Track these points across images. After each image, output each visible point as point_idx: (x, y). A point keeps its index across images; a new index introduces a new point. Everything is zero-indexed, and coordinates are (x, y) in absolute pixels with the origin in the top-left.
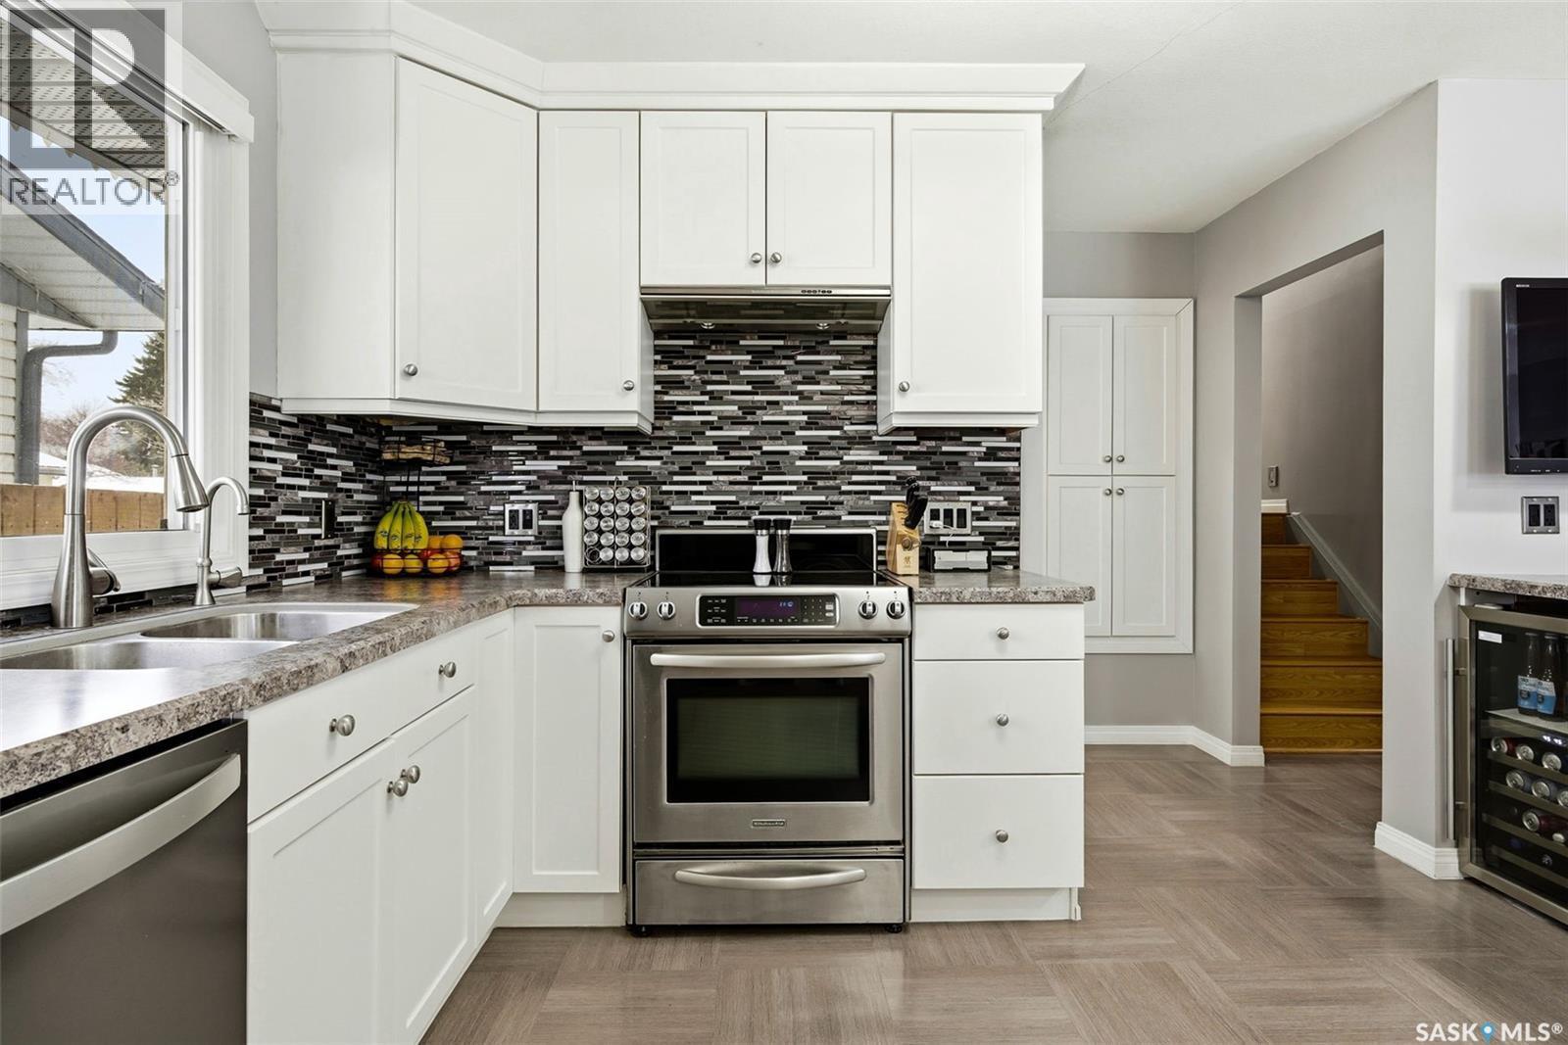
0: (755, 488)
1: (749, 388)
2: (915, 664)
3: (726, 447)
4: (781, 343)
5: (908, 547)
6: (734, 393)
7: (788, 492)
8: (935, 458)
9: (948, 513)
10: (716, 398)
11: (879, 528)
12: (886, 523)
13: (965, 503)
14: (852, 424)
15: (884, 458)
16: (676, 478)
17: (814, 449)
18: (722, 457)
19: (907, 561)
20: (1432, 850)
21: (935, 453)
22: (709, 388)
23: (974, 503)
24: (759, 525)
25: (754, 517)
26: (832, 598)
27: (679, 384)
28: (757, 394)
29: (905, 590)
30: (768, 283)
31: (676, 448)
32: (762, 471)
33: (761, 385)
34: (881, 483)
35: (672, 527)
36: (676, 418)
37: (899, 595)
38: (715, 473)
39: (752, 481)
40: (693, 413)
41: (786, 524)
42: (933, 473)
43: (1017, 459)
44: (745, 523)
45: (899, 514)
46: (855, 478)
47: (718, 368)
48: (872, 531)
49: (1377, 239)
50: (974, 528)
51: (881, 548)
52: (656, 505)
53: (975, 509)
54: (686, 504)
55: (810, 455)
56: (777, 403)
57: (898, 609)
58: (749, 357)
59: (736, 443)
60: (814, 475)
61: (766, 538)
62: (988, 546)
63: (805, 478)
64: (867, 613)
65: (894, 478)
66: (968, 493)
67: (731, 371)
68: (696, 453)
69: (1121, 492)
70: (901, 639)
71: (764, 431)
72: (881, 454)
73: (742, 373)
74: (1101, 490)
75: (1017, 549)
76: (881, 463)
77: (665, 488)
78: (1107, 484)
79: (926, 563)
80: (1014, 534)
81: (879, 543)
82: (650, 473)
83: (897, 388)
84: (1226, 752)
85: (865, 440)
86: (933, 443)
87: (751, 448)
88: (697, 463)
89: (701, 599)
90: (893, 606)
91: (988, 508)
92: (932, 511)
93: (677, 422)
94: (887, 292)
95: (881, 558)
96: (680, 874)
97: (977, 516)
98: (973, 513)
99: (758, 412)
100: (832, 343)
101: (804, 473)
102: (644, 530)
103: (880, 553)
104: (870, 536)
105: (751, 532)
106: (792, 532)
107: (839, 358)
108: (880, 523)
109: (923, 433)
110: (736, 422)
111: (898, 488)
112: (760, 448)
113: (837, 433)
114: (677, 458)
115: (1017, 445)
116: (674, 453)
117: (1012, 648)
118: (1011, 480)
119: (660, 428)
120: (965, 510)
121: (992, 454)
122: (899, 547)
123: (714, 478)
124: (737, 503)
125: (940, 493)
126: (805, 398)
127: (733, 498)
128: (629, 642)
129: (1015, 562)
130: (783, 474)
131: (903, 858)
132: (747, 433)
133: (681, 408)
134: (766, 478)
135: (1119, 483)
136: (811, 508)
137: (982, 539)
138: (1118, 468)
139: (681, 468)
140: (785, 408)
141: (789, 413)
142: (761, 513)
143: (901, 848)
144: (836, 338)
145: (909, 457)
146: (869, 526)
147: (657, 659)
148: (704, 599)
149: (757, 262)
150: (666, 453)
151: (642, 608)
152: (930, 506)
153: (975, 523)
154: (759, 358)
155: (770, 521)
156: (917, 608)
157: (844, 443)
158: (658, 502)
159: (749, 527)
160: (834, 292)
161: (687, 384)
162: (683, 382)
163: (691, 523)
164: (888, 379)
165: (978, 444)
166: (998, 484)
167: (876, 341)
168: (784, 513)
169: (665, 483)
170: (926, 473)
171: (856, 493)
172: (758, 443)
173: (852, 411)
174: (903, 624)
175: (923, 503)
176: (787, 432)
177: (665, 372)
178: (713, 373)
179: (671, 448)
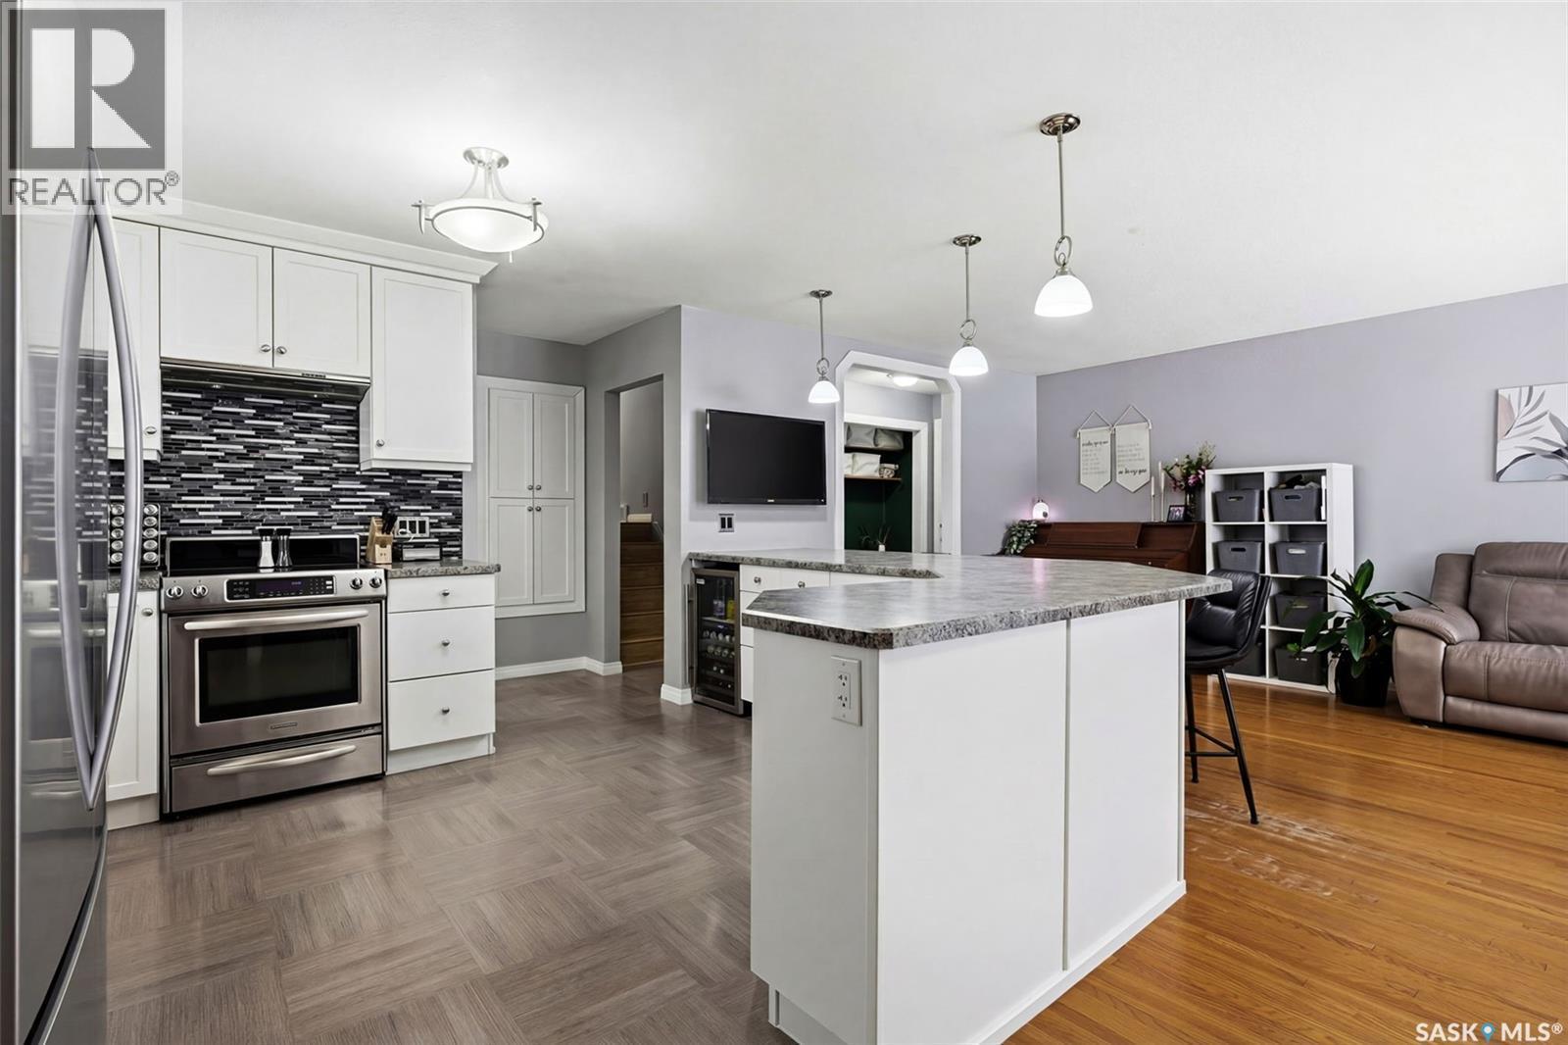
0: (259, 506)
1: (253, 433)
2: (389, 615)
3: (232, 476)
4: (281, 402)
5: (383, 545)
6: (238, 436)
7: (288, 508)
8: (403, 488)
9: (412, 523)
10: (221, 439)
11: (361, 534)
12: (367, 531)
13: (425, 517)
14: (339, 462)
15: (364, 487)
16: (184, 498)
17: (309, 479)
18: (229, 483)
19: (383, 554)
20: (680, 691)
21: (404, 484)
22: (216, 431)
23: (430, 517)
24: (263, 533)
25: (257, 528)
26: (331, 578)
27: (187, 427)
28: (259, 438)
29: (383, 571)
30: (275, 365)
31: (184, 475)
32: (264, 494)
33: (260, 432)
34: (363, 503)
35: (180, 536)
36: (184, 452)
37: (378, 574)
38: (222, 495)
39: (255, 501)
40: (203, 449)
41: (287, 532)
42: (402, 497)
43: (461, 490)
44: (250, 532)
45: (376, 524)
46: (342, 500)
47: (224, 416)
48: (356, 536)
49: (660, 378)
50: (431, 533)
51: (363, 548)
52: (165, 519)
53: (432, 521)
54: (194, 518)
55: (306, 483)
56: (278, 445)
57: (378, 581)
58: (254, 411)
59: (243, 473)
60: (309, 499)
61: (270, 543)
62: (441, 545)
63: (301, 499)
64: (356, 585)
65: (373, 500)
66: (428, 511)
67: (238, 421)
68: (204, 479)
69: (539, 510)
70: (381, 600)
71: (264, 465)
72: (362, 483)
73: (247, 422)
74: (526, 508)
75: (460, 546)
76: (363, 490)
77: (174, 506)
78: (530, 503)
79: (397, 557)
80: (458, 537)
81: (361, 545)
82: (158, 494)
83: (375, 442)
84: (598, 667)
85: (349, 475)
86: (400, 478)
87: (253, 477)
88: (206, 487)
89: (228, 583)
90: (373, 580)
91: (440, 521)
92: (401, 522)
93: (184, 455)
94: (368, 381)
95: (363, 554)
96: (212, 771)
97: (432, 525)
98: (431, 524)
99: (261, 451)
100: (324, 405)
101: (301, 496)
102: (156, 539)
103: (361, 551)
104: (356, 539)
105: (259, 538)
106: (291, 538)
107: (328, 416)
108: (361, 531)
109: (393, 472)
110: (241, 457)
111: (378, 507)
112: (263, 477)
113: (327, 469)
114: (185, 483)
115: (460, 480)
116: (183, 479)
117: (451, 601)
118: (456, 502)
119: (169, 460)
120: (424, 522)
121: (443, 486)
122: (377, 547)
123: (221, 499)
124: (242, 517)
125: (406, 510)
126: (301, 442)
127: (239, 513)
128: (165, 616)
129: (459, 555)
130: (284, 496)
131: (381, 733)
132: (251, 466)
133: (189, 445)
134: (267, 499)
135: (538, 503)
136: (306, 521)
137: (437, 540)
138: (538, 494)
139: (189, 491)
140: (285, 449)
141: (287, 453)
142: (263, 525)
143: (381, 728)
144: (328, 403)
145: (383, 487)
146: (353, 533)
147: (189, 626)
148: (230, 583)
149: (266, 351)
150: (176, 480)
151: (179, 591)
152: (399, 519)
153: (433, 530)
154: (262, 412)
155: (272, 530)
156: (390, 581)
157: (333, 475)
158: (167, 517)
159: (253, 535)
160: (327, 377)
161: (195, 427)
162: (191, 426)
163: (200, 532)
164: (368, 434)
165: (434, 479)
166: (448, 505)
167: (358, 408)
168: (284, 525)
169: (174, 502)
170: (395, 497)
171: (342, 510)
172: (260, 473)
173: (340, 454)
174: (381, 591)
175: (394, 518)
176: (286, 466)
177: (174, 416)
178: (220, 420)
179: (180, 476)
